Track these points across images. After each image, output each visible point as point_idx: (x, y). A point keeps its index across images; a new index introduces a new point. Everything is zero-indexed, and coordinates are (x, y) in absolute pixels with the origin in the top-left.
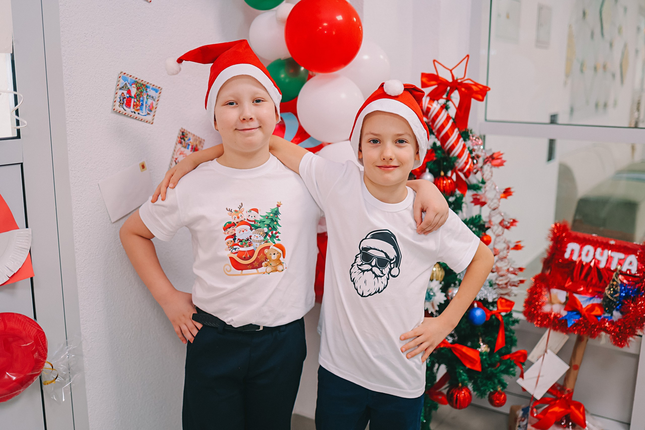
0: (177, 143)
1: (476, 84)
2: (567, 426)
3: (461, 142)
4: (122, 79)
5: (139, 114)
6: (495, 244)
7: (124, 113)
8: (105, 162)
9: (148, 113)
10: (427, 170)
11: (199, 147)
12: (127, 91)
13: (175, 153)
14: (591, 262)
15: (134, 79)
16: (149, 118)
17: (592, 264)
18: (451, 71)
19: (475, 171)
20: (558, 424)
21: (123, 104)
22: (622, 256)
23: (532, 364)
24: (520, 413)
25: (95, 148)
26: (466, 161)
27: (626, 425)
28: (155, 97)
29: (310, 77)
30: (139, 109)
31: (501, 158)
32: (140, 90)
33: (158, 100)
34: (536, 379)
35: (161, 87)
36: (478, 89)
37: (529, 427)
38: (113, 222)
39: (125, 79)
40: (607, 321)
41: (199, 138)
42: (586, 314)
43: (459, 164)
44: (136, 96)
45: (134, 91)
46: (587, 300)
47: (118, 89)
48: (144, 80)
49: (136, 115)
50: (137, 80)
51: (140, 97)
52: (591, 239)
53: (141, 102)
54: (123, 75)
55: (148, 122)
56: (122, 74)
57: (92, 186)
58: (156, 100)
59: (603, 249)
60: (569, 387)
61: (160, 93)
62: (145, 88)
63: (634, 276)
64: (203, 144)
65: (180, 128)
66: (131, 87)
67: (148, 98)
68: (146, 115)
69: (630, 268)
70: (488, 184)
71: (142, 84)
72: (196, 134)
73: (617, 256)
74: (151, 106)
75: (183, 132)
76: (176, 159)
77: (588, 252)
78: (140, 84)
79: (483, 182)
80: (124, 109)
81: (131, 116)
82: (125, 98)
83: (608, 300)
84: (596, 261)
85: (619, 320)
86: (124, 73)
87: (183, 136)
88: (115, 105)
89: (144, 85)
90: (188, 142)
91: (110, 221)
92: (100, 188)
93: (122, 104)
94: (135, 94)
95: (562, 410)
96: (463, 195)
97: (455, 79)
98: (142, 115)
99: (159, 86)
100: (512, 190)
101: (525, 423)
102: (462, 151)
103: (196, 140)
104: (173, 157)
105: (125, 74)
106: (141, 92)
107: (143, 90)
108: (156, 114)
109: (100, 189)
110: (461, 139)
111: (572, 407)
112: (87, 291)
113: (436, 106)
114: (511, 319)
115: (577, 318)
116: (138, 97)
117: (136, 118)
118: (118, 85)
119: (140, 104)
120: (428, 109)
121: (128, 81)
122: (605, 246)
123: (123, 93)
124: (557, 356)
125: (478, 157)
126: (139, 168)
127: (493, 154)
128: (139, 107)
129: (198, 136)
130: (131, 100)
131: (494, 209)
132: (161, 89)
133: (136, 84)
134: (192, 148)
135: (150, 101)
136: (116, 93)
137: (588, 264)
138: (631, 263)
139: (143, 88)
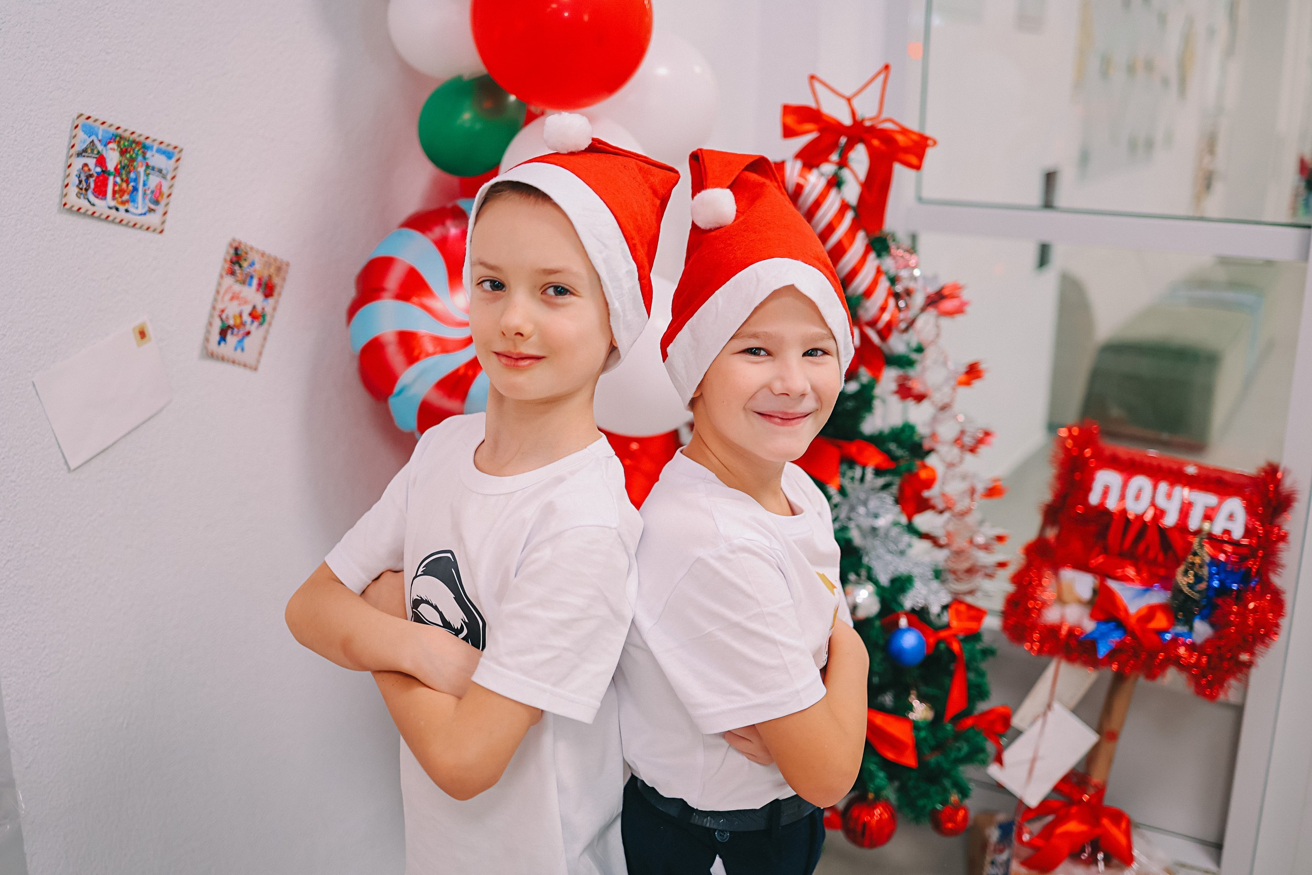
0: (224, 274)
1: (905, 131)
2: (1093, 861)
3: (872, 262)
4: (83, 131)
5: (127, 211)
6: (943, 483)
7: (90, 213)
8: (47, 328)
9: (149, 208)
11: (276, 280)
12: (95, 160)
13: (219, 298)
14: (1146, 512)
15: (112, 130)
16: (153, 219)
17: (1148, 517)
18: (849, 100)
19: (903, 326)
20: (1075, 856)
21: (86, 190)
22: (1209, 499)
23: (1019, 733)
24: (994, 835)
25: (21, 298)
26: (883, 304)
27: (1212, 850)
28: (166, 169)
29: (531, 117)
30: (127, 201)
31: (959, 297)
32: (128, 156)
33: (173, 178)
34: (1026, 767)
35: (180, 146)
36: (910, 143)
37: (1015, 866)
38: (72, 468)
39: (90, 132)
40: (1183, 644)
41: (275, 259)
42: (1136, 627)
43: (866, 310)
44: (119, 169)
45: (113, 158)
46: (1137, 596)
47: (74, 154)
48: (138, 132)
49: (122, 214)
50: (120, 131)
51: (130, 172)
52: (1147, 461)
53: (132, 184)
54: (83, 123)
55: (150, 229)
56: (83, 118)
57: (18, 388)
58: (169, 177)
59: (1172, 485)
60: (1096, 778)
61: (178, 160)
62: (139, 150)
63: (1235, 544)
64: (287, 272)
65: (228, 240)
66: (106, 150)
67: (149, 174)
68: (145, 214)
69: (1229, 526)
70: (931, 354)
71: (134, 141)
72: (267, 252)
73: (1203, 500)
74: (156, 192)
75: (236, 249)
76: (223, 311)
77: (1140, 491)
78: (128, 141)
79: (920, 350)
80: (89, 202)
81: (108, 217)
82: (91, 176)
83: (1182, 597)
84: (1158, 512)
85: (1208, 641)
86: (87, 117)
87: (237, 257)
88: (66, 195)
89: (138, 143)
90: (248, 270)
91: (65, 467)
92: (37, 391)
93: (84, 191)
94: (117, 166)
95: (1082, 828)
96: (876, 378)
97: (859, 117)
98: (135, 214)
99: (174, 144)
100: (982, 366)
101: (1004, 856)
102: (875, 283)
103: (268, 264)
104: (214, 308)
105: (89, 118)
106: (132, 160)
107: (137, 154)
108: (170, 210)
109: (37, 394)
110: (872, 256)
111: (1105, 822)
112: (16, 633)
113: (815, 182)
114: (979, 646)
115: (1116, 637)
116: (124, 172)
117: (122, 221)
118: (73, 146)
119: (130, 188)
120: (799, 188)
121: (97, 136)
122: (1176, 477)
123: (86, 165)
124: (1072, 713)
125: (908, 293)
126: (133, 338)
127: (942, 289)
128: (128, 194)
129: (273, 254)
130: (107, 179)
131: (944, 408)
132: (181, 151)
133: (119, 142)
134: (260, 285)
135: (154, 181)
136: (70, 166)
137: (1140, 518)
138: (1231, 517)
139: (137, 149)
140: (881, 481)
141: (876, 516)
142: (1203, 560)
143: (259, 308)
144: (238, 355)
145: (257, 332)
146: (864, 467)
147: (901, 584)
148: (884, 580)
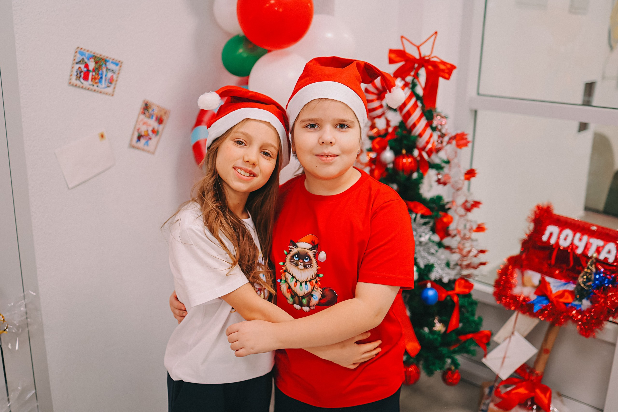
0: (140, 113)
1: (443, 62)
2: (531, 409)
3: (424, 121)
4: (79, 54)
5: (97, 86)
6: (457, 223)
7: (81, 86)
9: (107, 85)
10: (388, 148)
11: (164, 118)
13: (138, 123)
14: (568, 247)
15: (92, 54)
16: (109, 90)
17: (569, 249)
18: (418, 48)
20: (523, 405)
21: (80, 77)
22: (600, 243)
23: (497, 344)
24: (487, 391)
26: (428, 140)
28: (116, 70)
31: (466, 139)
32: (99, 64)
33: (119, 74)
34: (501, 360)
35: (122, 61)
36: (445, 68)
37: (492, 406)
38: (70, 188)
39: (82, 54)
40: (575, 309)
41: (163, 109)
42: (554, 300)
43: (421, 143)
45: (92, 65)
46: (561, 286)
47: (75, 63)
48: (103, 55)
49: (95, 88)
50: (95, 55)
51: (98, 71)
52: (572, 222)
53: (100, 76)
55: (107, 94)
56: (79, 49)
57: (48, 155)
58: (117, 73)
59: (583, 235)
60: (539, 370)
61: (121, 66)
62: (104, 62)
63: (611, 265)
64: (169, 114)
65: (142, 100)
66: (89, 62)
67: (108, 72)
68: (106, 88)
69: (607, 256)
70: (453, 164)
71: (101, 59)
72: (160, 106)
73: (596, 242)
74: (111, 79)
75: (146, 104)
76: (139, 129)
77: (567, 236)
78: (99, 58)
79: (447, 162)
80: (81, 82)
81: (89, 88)
82: (82, 72)
83: (580, 288)
84: (574, 247)
85: (588, 309)
87: (146, 107)
88: (70, 79)
89: (103, 59)
90: (151, 113)
91: (67, 188)
93: (78, 78)
94: (93, 68)
95: (527, 392)
97: (422, 55)
98: (101, 88)
99: (119, 59)
100: (476, 171)
101: (487, 401)
102: (424, 130)
103: (160, 111)
104: (135, 127)
105: (81, 49)
106: (100, 66)
107: (103, 64)
108: (117, 86)
109: (56, 157)
110: (424, 118)
111: (538, 391)
114: (469, 300)
115: (545, 303)
116: (97, 72)
117: (95, 90)
118: (74, 60)
121: (85, 56)
122: (586, 231)
123: (80, 68)
124: (525, 339)
125: (442, 136)
126: (98, 138)
127: (457, 134)
128: (98, 80)
129: (163, 107)
131: (458, 189)
132: (122, 63)
133: (95, 59)
134: (156, 119)
135: (110, 74)
136: (73, 68)
137: (566, 249)
138: (609, 252)
139: (102, 62)
140: (423, 221)
141: (420, 236)
142: (591, 271)
143: (156, 129)
144: (146, 147)
145: (154, 139)
146: (416, 214)
147: (429, 268)
148: (422, 266)
